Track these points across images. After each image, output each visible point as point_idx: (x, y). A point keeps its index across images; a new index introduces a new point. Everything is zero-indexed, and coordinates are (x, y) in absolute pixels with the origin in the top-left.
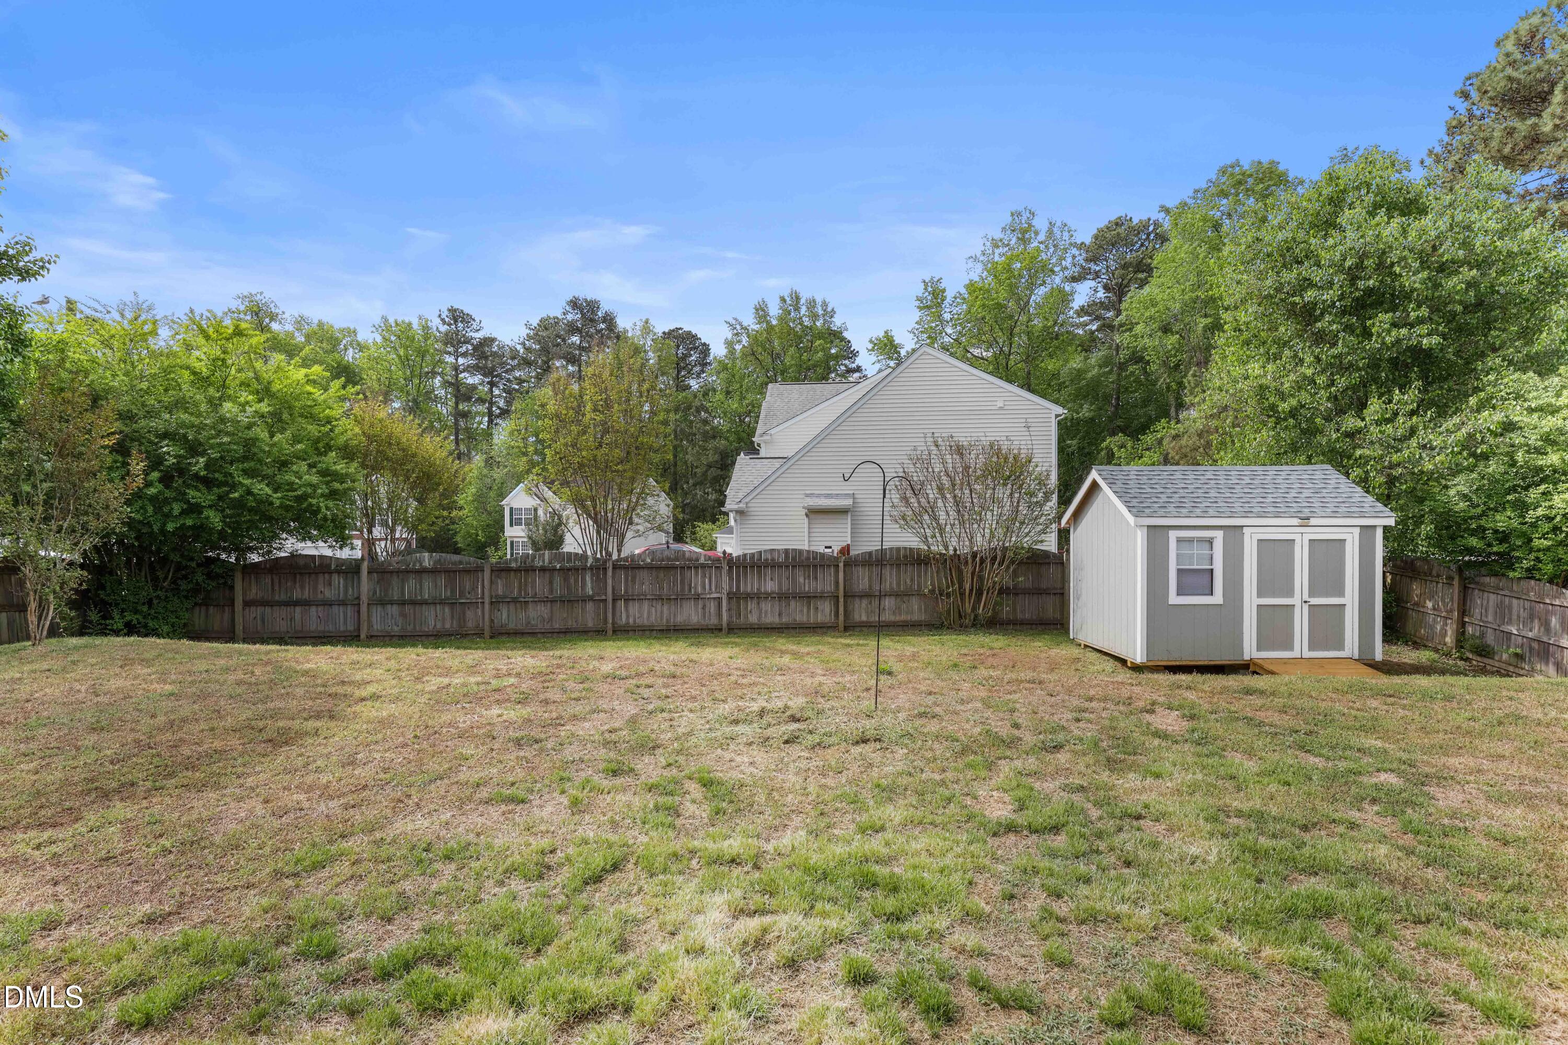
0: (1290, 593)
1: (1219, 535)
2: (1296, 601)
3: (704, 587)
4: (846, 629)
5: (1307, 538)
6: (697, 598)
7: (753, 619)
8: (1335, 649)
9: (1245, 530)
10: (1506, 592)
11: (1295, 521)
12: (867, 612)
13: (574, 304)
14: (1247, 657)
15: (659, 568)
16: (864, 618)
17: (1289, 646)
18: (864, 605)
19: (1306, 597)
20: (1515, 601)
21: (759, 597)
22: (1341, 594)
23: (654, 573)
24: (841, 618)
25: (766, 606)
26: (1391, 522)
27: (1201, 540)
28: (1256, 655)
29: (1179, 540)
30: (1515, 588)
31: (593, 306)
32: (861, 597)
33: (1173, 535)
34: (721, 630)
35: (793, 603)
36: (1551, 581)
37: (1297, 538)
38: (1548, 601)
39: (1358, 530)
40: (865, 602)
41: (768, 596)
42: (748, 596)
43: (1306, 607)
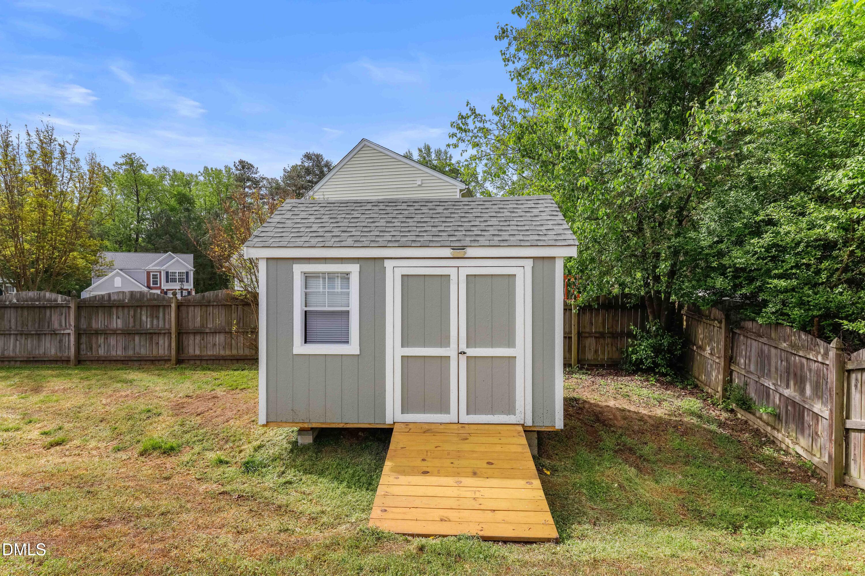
0: (445, 342)
1: (354, 269)
2: (451, 352)
3: (61, 325)
4: (179, 361)
5: (464, 272)
6: (54, 334)
7: (102, 352)
8: (503, 413)
9: (387, 263)
10: (764, 340)
11: (447, 252)
12: (200, 347)
13: (308, 157)
14: (389, 420)
15: (22, 307)
16: (197, 352)
17: (445, 409)
18: (197, 341)
19: (463, 347)
20: (773, 351)
21: (106, 333)
22: (511, 343)
23: (19, 310)
24: (173, 352)
25: (112, 341)
26: (573, 252)
27: (331, 276)
28: (401, 417)
29: (307, 277)
30: (773, 335)
31: (318, 157)
32: (195, 334)
33: (298, 269)
34: (68, 361)
35: (137, 338)
36: (803, 328)
37: (453, 272)
38: (801, 353)
39: (529, 263)
40: (198, 338)
41: (115, 332)
42: (97, 333)
43: (463, 359)
